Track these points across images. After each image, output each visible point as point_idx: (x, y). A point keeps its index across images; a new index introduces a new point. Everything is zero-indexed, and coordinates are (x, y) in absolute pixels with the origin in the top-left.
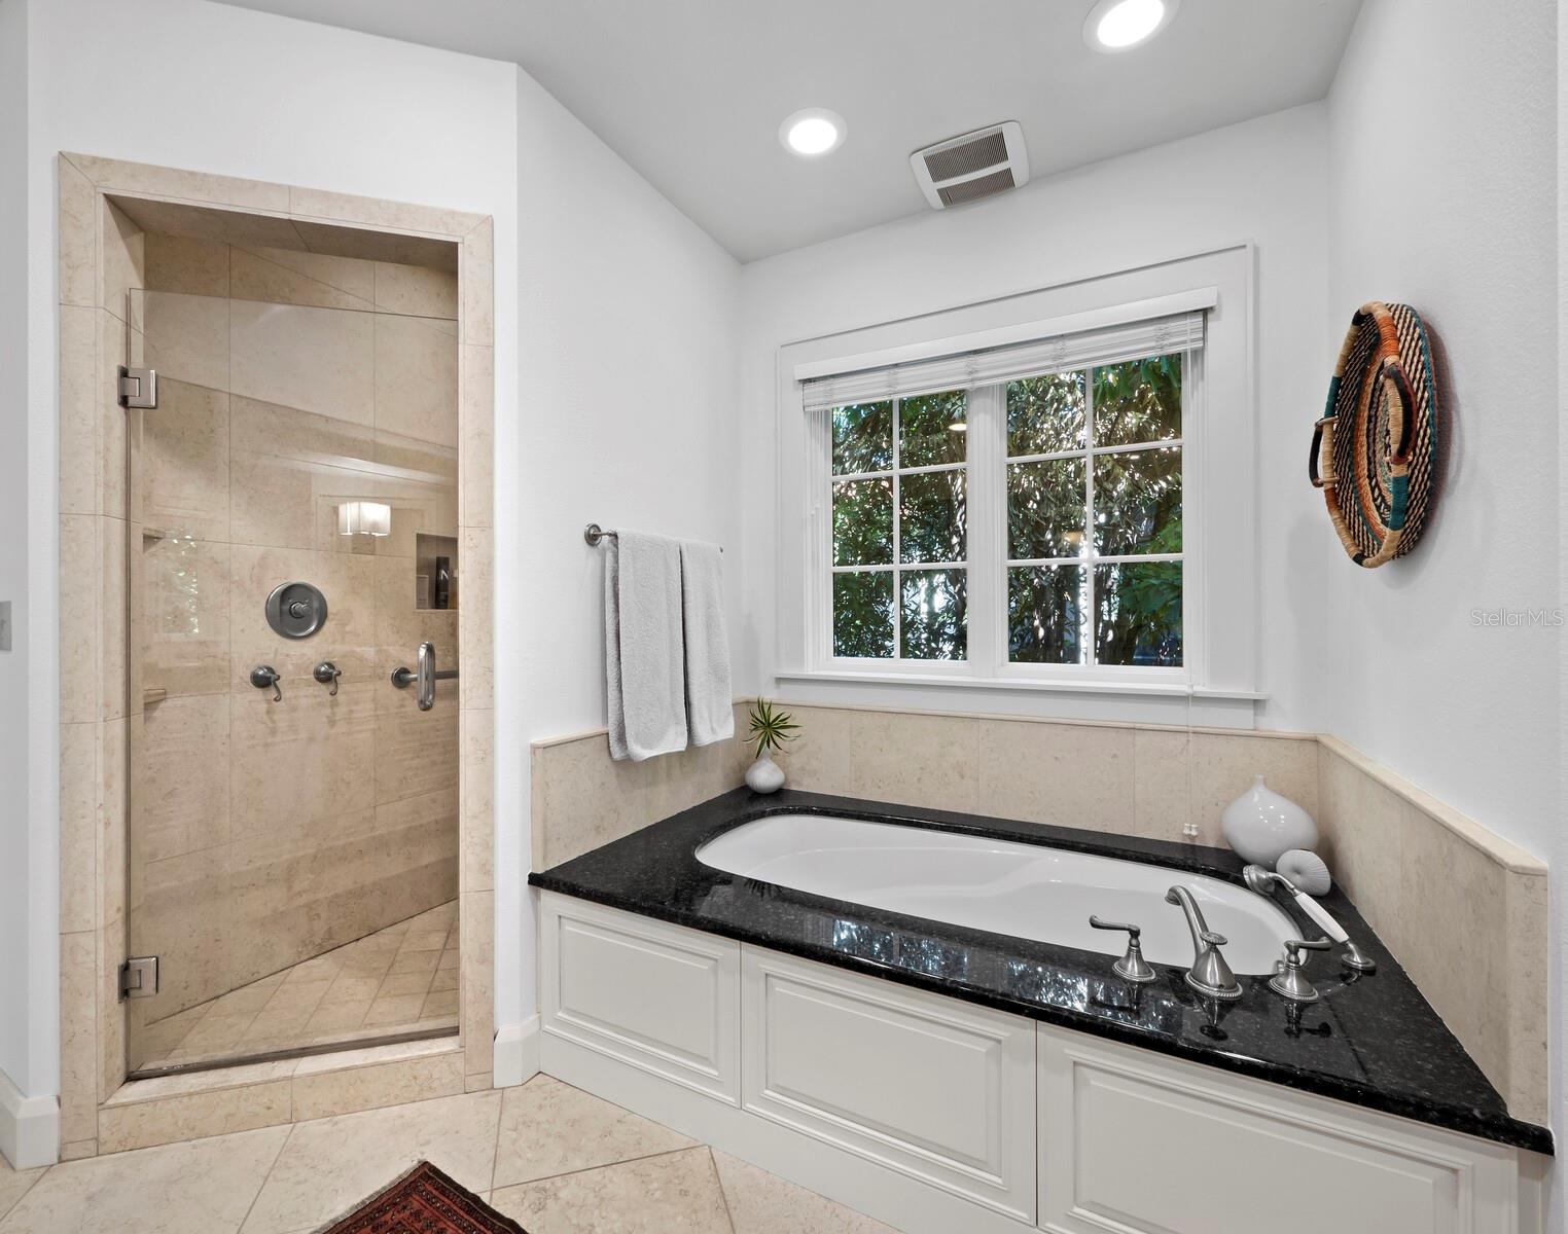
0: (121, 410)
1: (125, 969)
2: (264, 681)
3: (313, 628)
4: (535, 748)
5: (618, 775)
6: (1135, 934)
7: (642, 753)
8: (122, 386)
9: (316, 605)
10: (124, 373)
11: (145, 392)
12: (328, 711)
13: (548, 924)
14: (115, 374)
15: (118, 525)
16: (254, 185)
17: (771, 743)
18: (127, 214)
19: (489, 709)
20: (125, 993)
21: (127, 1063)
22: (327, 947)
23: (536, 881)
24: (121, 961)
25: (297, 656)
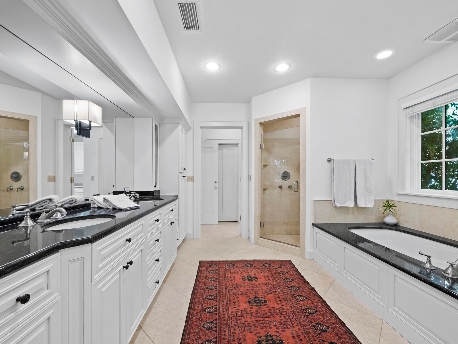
0: (261, 150)
1: (261, 223)
2: (280, 187)
3: (288, 179)
4: (313, 200)
5: (335, 210)
6: (429, 257)
7: (338, 205)
8: (261, 146)
9: (288, 175)
10: (261, 145)
11: (263, 147)
12: (290, 193)
13: (315, 233)
14: (260, 145)
15: (260, 165)
16: (273, 115)
17: (390, 211)
18: (261, 124)
19: (305, 193)
20: (260, 226)
21: (261, 236)
22: (289, 234)
23: (313, 224)
24: (260, 222)
25: (286, 184)
